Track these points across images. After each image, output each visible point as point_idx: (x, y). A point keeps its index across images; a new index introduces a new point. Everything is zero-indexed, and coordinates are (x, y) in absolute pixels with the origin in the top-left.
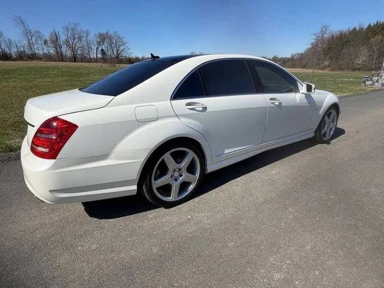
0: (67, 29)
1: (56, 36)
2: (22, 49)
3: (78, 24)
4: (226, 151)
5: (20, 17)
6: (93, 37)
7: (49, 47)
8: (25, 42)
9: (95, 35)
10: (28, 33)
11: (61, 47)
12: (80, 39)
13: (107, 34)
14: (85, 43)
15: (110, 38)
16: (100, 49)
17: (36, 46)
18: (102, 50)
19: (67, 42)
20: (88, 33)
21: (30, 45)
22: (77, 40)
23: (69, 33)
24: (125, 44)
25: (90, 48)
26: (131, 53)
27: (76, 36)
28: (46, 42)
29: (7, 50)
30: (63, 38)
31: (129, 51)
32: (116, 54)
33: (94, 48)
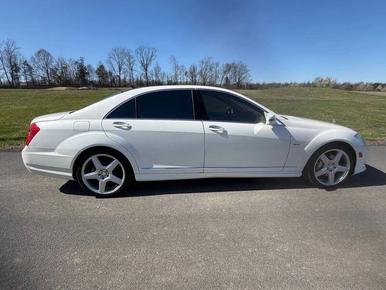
0: (203, 62)
1: (194, 68)
2: (170, 79)
3: (211, 57)
4: (155, 166)
5: (174, 56)
6: (221, 68)
7: (187, 76)
8: (174, 74)
9: (223, 65)
10: (176, 67)
11: (195, 77)
12: (211, 69)
13: (233, 64)
14: (214, 73)
15: (235, 67)
16: (225, 77)
17: (179, 77)
18: (227, 77)
19: (201, 72)
20: (217, 64)
21: (176, 75)
22: (208, 70)
23: (204, 65)
24: (247, 72)
25: (217, 76)
26: (251, 80)
27: (208, 68)
28: (186, 73)
29: (161, 80)
30: (198, 70)
31: (250, 78)
32: (237, 81)
33: (220, 76)
